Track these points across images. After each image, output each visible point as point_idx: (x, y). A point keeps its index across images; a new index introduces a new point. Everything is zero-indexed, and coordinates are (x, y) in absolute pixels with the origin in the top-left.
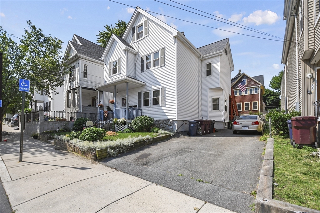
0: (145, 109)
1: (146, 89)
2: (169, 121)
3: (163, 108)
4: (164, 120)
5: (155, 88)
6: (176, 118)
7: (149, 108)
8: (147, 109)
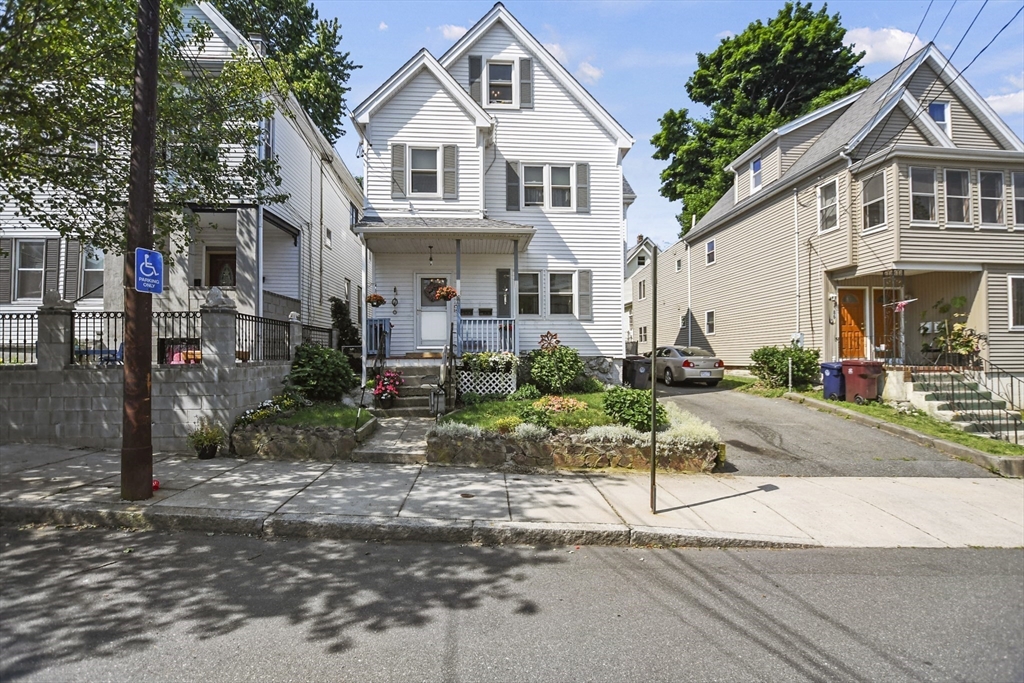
0: (523, 323)
1: (526, 264)
2: (604, 360)
3: (586, 326)
4: (591, 359)
5: (557, 265)
6: (624, 352)
7: (540, 323)
8: (533, 323)
